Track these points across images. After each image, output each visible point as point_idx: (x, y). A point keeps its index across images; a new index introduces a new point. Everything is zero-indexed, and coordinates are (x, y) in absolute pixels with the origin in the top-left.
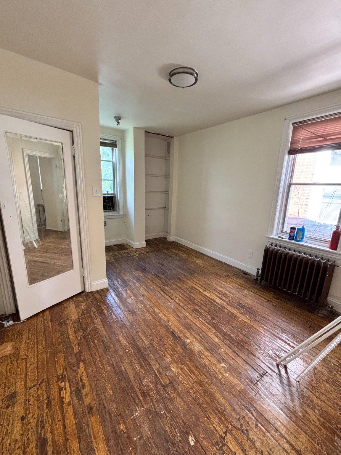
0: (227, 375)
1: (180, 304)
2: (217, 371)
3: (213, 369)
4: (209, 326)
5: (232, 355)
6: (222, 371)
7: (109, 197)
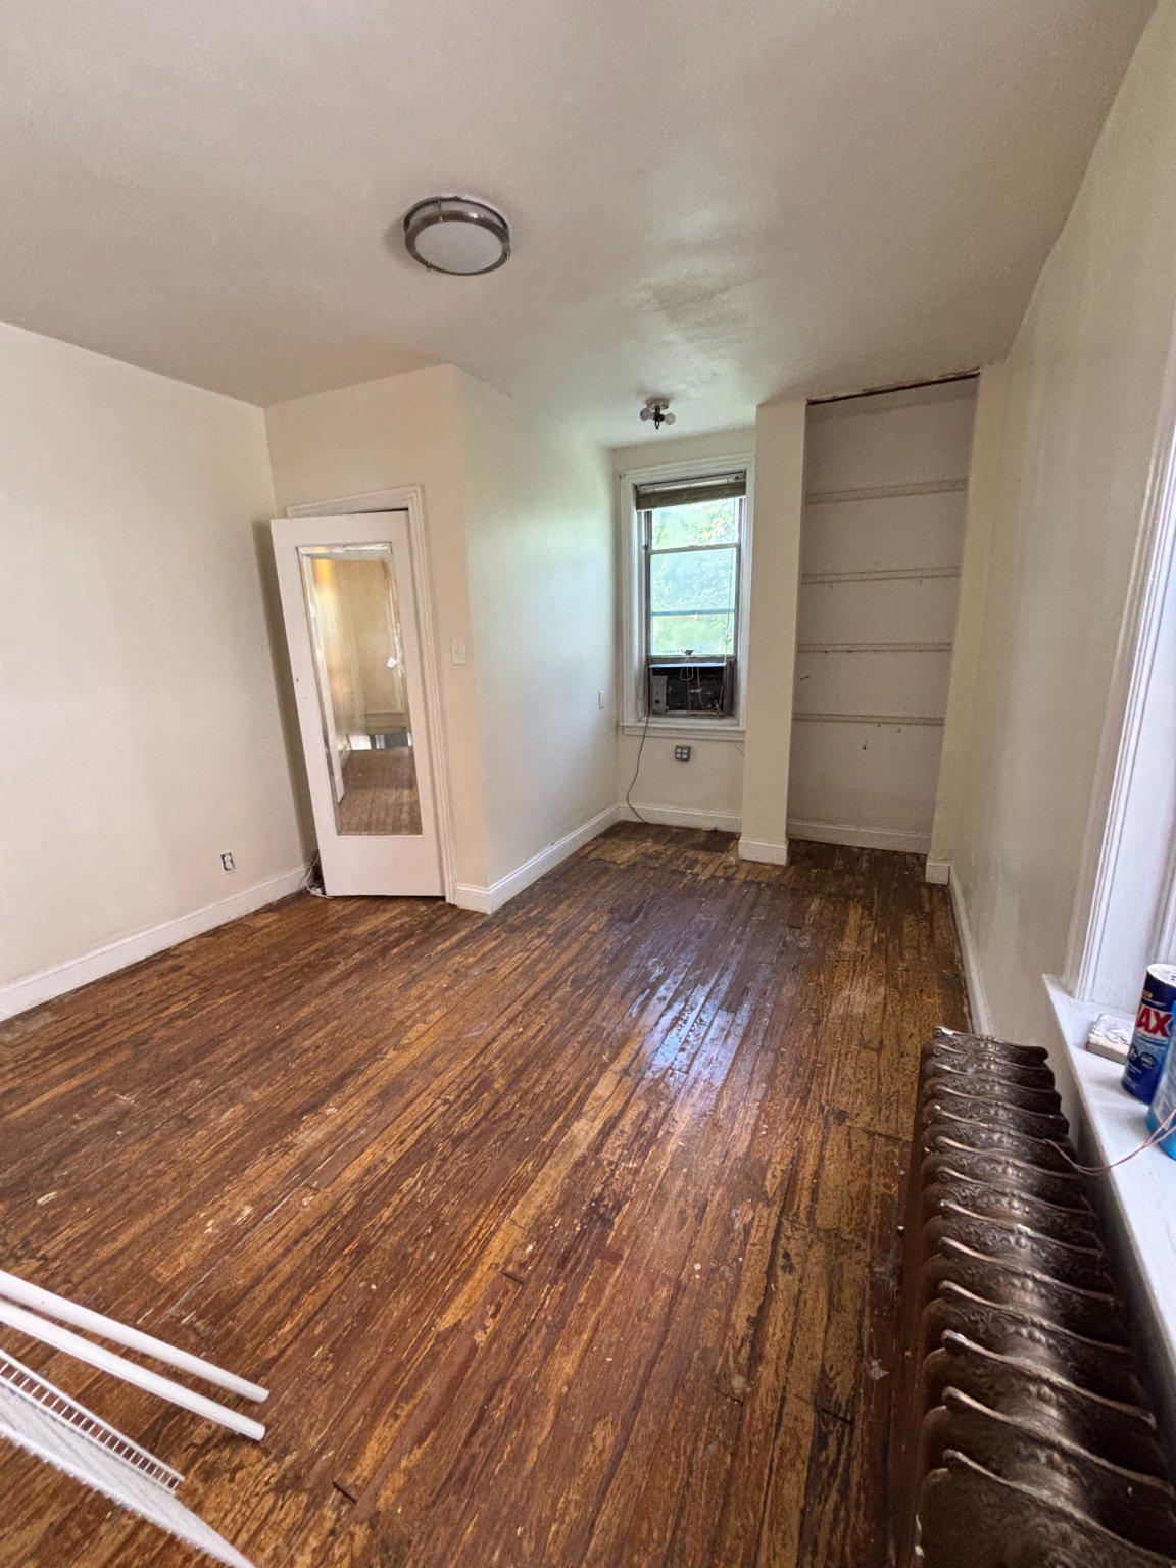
0: (210, 1230)
1: (495, 1045)
2: (226, 1200)
3: (229, 1192)
4: (412, 1140)
5: (292, 1228)
6: (225, 1214)
7: (695, 668)
